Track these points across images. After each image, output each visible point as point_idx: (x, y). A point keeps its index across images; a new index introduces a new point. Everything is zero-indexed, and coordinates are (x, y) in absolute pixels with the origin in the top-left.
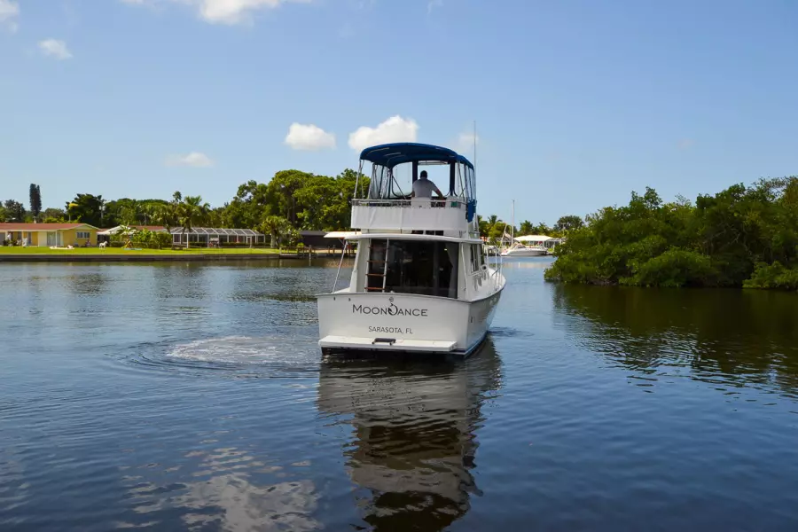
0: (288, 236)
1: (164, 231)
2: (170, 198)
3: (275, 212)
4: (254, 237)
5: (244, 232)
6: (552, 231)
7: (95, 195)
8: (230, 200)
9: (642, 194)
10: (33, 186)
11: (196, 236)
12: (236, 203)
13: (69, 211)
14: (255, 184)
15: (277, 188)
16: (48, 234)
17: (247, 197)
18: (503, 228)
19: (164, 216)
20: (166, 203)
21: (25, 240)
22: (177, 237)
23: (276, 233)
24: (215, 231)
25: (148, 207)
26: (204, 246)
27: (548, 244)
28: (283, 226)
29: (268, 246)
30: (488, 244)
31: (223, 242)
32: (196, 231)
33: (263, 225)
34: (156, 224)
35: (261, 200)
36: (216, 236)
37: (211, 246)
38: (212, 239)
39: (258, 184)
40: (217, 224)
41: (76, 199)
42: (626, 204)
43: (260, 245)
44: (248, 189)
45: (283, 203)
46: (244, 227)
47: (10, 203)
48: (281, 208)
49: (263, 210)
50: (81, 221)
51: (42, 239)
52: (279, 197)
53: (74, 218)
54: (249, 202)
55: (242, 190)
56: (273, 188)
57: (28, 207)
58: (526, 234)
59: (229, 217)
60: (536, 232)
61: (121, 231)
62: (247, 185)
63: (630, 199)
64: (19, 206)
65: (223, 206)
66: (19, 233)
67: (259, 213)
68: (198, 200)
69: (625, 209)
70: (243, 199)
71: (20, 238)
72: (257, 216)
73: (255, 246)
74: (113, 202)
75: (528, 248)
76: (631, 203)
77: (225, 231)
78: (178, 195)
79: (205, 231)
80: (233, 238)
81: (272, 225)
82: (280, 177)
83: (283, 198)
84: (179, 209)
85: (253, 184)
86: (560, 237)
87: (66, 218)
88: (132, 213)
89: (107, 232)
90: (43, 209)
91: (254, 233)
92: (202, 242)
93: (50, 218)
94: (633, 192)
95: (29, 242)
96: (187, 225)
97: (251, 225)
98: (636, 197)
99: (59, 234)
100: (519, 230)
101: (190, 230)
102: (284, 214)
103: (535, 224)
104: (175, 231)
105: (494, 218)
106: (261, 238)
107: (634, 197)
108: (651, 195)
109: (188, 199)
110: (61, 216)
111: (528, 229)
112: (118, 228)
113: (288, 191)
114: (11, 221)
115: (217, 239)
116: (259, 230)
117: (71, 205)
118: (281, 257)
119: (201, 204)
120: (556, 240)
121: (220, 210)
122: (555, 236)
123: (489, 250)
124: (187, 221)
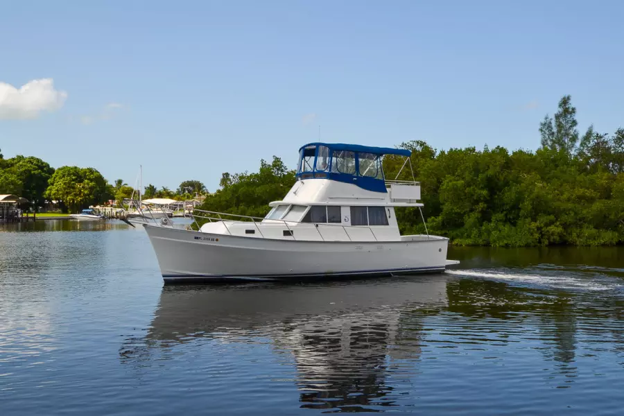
6: (175, 195)
9: (270, 162)
18: (129, 192)
27: (173, 207)
30: (115, 207)
42: (257, 171)
58: (151, 197)
60: (160, 195)
63: (260, 166)
69: (257, 175)
75: (155, 211)
76: (261, 170)
86: (184, 201)
94: (262, 160)
98: (265, 164)
100: (143, 192)
103: (159, 188)
105: (120, 182)
107: (263, 165)
108: (278, 163)
111: (152, 192)
120: (180, 203)
122: (179, 199)
123: (117, 213)
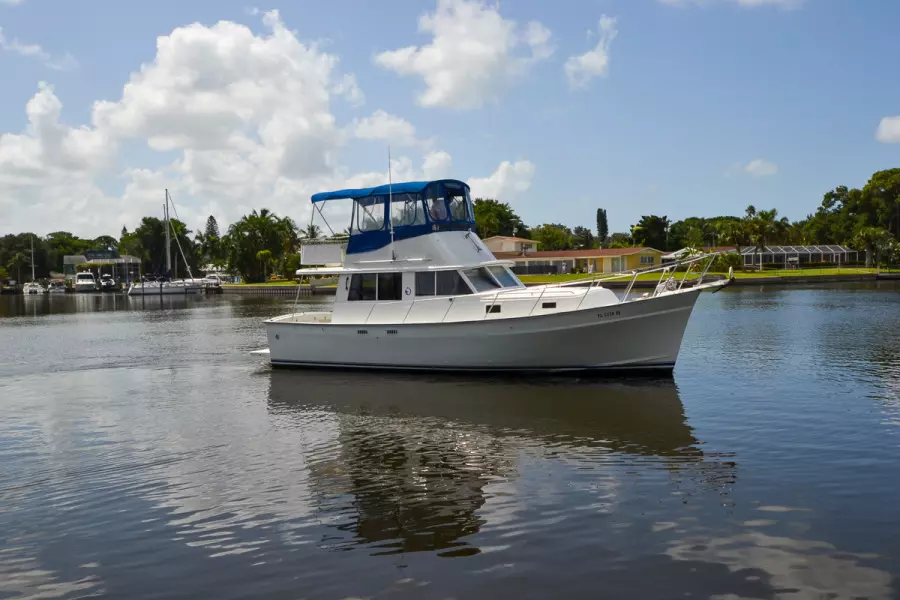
0: (889, 251)
1: (733, 251)
2: (742, 214)
3: (872, 222)
4: (843, 254)
5: (830, 249)
7: (660, 216)
8: (814, 212)
10: (600, 211)
11: (771, 256)
12: (821, 214)
13: (634, 235)
14: (846, 189)
15: (875, 191)
16: (613, 259)
17: (835, 206)
19: (733, 235)
20: (738, 220)
21: (591, 267)
22: (748, 258)
23: (873, 248)
24: (794, 249)
25: (718, 225)
26: (780, 267)
28: (883, 240)
29: (862, 265)
31: (804, 262)
32: (770, 250)
33: (855, 239)
34: (724, 244)
35: (854, 209)
36: (795, 255)
37: (789, 267)
38: (790, 259)
39: (849, 190)
40: (796, 241)
41: (641, 221)
43: (852, 264)
44: (837, 197)
45: (882, 211)
46: (831, 242)
47: (579, 230)
48: (881, 217)
49: (856, 222)
50: (645, 245)
51: (607, 265)
52: (878, 204)
53: (638, 241)
54: (837, 212)
55: (829, 198)
56: (869, 193)
57: (595, 233)
59: (812, 232)
61: (687, 254)
62: (835, 192)
64: (587, 232)
65: (805, 219)
66: (585, 260)
67: (851, 225)
68: (773, 213)
70: (830, 209)
71: (586, 265)
72: (848, 228)
73: (845, 265)
74: (680, 222)
77: (806, 249)
78: (751, 210)
79: (782, 250)
80: (816, 256)
81: (868, 239)
82: (878, 179)
83: (883, 205)
84: (751, 225)
85: (843, 190)
87: (631, 242)
88: (699, 233)
89: (672, 255)
90: (610, 235)
91: (844, 249)
92: (778, 262)
93: (615, 243)
95: (595, 270)
96: (761, 244)
97: (840, 240)
99: (623, 259)
101: (764, 250)
102: (885, 224)
104: (746, 252)
106: (852, 255)
109: (761, 214)
110: (626, 240)
112: (683, 250)
113: (889, 196)
114: (580, 248)
115: (796, 259)
116: (850, 245)
117: (636, 228)
118: (878, 278)
119: (778, 218)
121: (803, 223)
124: (760, 240)
